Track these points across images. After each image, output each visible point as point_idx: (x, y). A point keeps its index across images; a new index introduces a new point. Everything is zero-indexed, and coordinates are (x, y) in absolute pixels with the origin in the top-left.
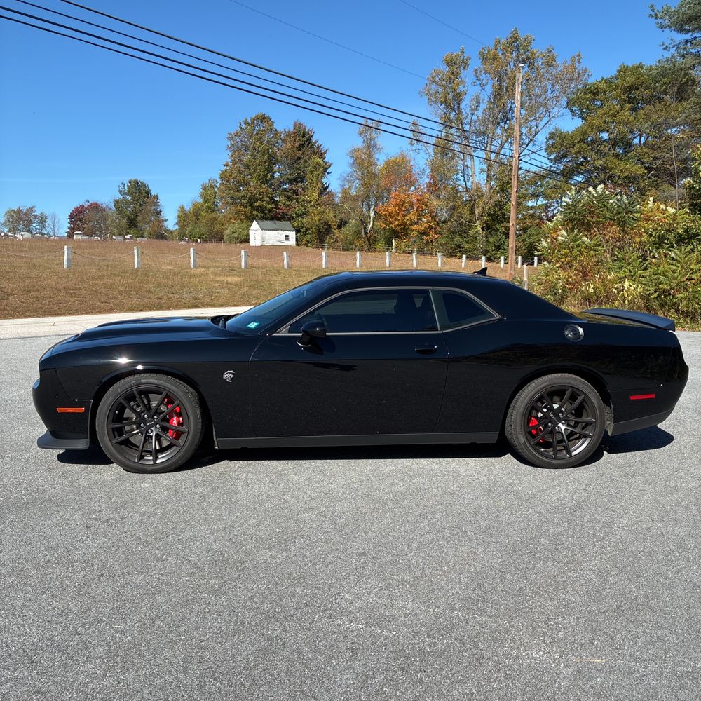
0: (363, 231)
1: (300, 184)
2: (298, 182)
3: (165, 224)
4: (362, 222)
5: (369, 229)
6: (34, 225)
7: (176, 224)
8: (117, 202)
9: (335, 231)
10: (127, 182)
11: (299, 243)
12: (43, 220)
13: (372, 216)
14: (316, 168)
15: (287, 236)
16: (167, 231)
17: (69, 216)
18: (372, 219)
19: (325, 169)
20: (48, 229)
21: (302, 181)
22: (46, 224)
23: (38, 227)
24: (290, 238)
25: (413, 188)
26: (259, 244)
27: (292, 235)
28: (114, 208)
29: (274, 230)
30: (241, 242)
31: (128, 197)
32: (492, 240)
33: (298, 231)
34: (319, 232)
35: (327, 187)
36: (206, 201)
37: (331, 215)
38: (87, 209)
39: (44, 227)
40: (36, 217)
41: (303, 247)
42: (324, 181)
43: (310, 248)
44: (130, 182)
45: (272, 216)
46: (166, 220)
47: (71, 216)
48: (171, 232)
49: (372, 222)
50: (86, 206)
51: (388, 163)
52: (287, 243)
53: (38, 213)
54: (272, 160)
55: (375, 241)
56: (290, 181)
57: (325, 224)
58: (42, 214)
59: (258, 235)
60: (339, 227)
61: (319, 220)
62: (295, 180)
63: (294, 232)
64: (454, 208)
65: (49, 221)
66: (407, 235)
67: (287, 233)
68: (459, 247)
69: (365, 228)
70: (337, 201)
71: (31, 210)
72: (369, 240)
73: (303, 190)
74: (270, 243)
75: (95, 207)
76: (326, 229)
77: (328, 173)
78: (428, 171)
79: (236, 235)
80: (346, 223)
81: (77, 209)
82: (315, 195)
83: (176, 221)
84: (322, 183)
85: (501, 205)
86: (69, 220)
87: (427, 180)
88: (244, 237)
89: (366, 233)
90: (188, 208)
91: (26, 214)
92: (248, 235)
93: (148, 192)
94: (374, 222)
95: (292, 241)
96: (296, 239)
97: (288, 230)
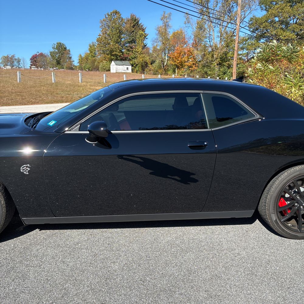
0: (162, 65)
1: (133, 44)
2: (133, 43)
3: (73, 63)
4: (162, 61)
5: (165, 65)
6: (15, 63)
7: (78, 63)
8: (51, 52)
9: (149, 66)
10: (56, 43)
11: (133, 71)
12: (19, 61)
13: (167, 58)
14: (141, 36)
15: (127, 68)
16: (74, 66)
17: (30, 59)
18: (166, 60)
19: (145, 37)
20: (21, 65)
21: (135, 43)
22: (20, 63)
23: (17, 64)
24: (129, 69)
25: (185, 45)
26: (115, 72)
27: (130, 68)
28: (50, 56)
29: (122, 65)
30: (107, 71)
31: (56, 50)
32: (221, 70)
33: (132, 66)
34: (142, 66)
35: (146, 45)
36: (91, 52)
37: (148, 58)
38: (38, 56)
39: (19, 64)
40: (15, 59)
41: (135, 73)
42: (145, 42)
43: (138, 74)
44: (57, 43)
45: (121, 58)
46: (74, 61)
47: (31, 59)
48: (76, 67)
49: (166, 62)
50: (38, 54)
51: (174, 33)
52: (128, 71)
53: (16, 58)
54: (121, 32)
55: (168, 70)
56: (129, 42)
57: (145, 62)
58: (18, 58)
59: (115, 67)
60: (151, 64)
61: (142, 60)
62: (131, 42)
63: (131, 66)
64: (204, 55)
65: (22, 61)
66: (182, 67)
67: (127, 67)
68: (206, 73)
69: (163, 64)
70: (151, 51)
71: (13, 56)
72: (165, 70)
73: (135, 46)
74: (120, 71)
75: (41, 55)
76: (146, 65)
77: (146, 39)
78: (193, 37)
79: (105, 68)
80: (154, 62)
81: (33, 56)
82: (140, 49)
83: (78, 61)
84: (143, 44)
85: (226, 54)
86: (30, 61)
87: (192, 42)
88: (107, 69)
89: (164, 67)
90: (83, 56)
91: (11, 58)
92: (110, 68)
93: (65, 48)
94: (167, 61)
95: (130, 71)
96: (132, 69)
97: (128, 65)
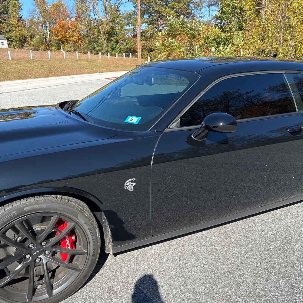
0: (44, 40)
1: (6, 15)
2: (5, 14)
4: (43, 35)
5: (48, 39)
9: (29, 40)
11: (10, 46)
13: (48, 33)
14: (14, 6)
15: (2, 43)
18: (48, 34)
19: (19, 7)
21: (7, 13)
24: (4, 43)
25: (68, 19)
27: (6, 42)
32: (110, 45)
33: (8, 40)
34: (20, 41)
35: (21, 17)
37: (26, 31)
41: (13, 49)
42: (20, 13)
43: (16, 49)
49: (49, 36)
51: (54, 5)
52: (3, 47)
55: (52, 46)
57: (23, 36)
60: (31, 38)
61: (20, 34)
62: (3, 12)
63: (6, 41)
64: (90, 29)
66: (67, 42)
67: (3, 41)
68: (94, 49)
69: (46, 40)
70: (27, 24)
72: (48, 45)
73: (8, 18)
76: (24, 39)
77: (21, 9)
78: (75, 10)
80: (34, 36)
82: (15, 21)
84: (18, 14)
85: (113, 28)
87: (75, 15)
89: (46, 42)
94: (50, 36)
95: (6, 46)
96: (8, 44)
97: (2, 40)
